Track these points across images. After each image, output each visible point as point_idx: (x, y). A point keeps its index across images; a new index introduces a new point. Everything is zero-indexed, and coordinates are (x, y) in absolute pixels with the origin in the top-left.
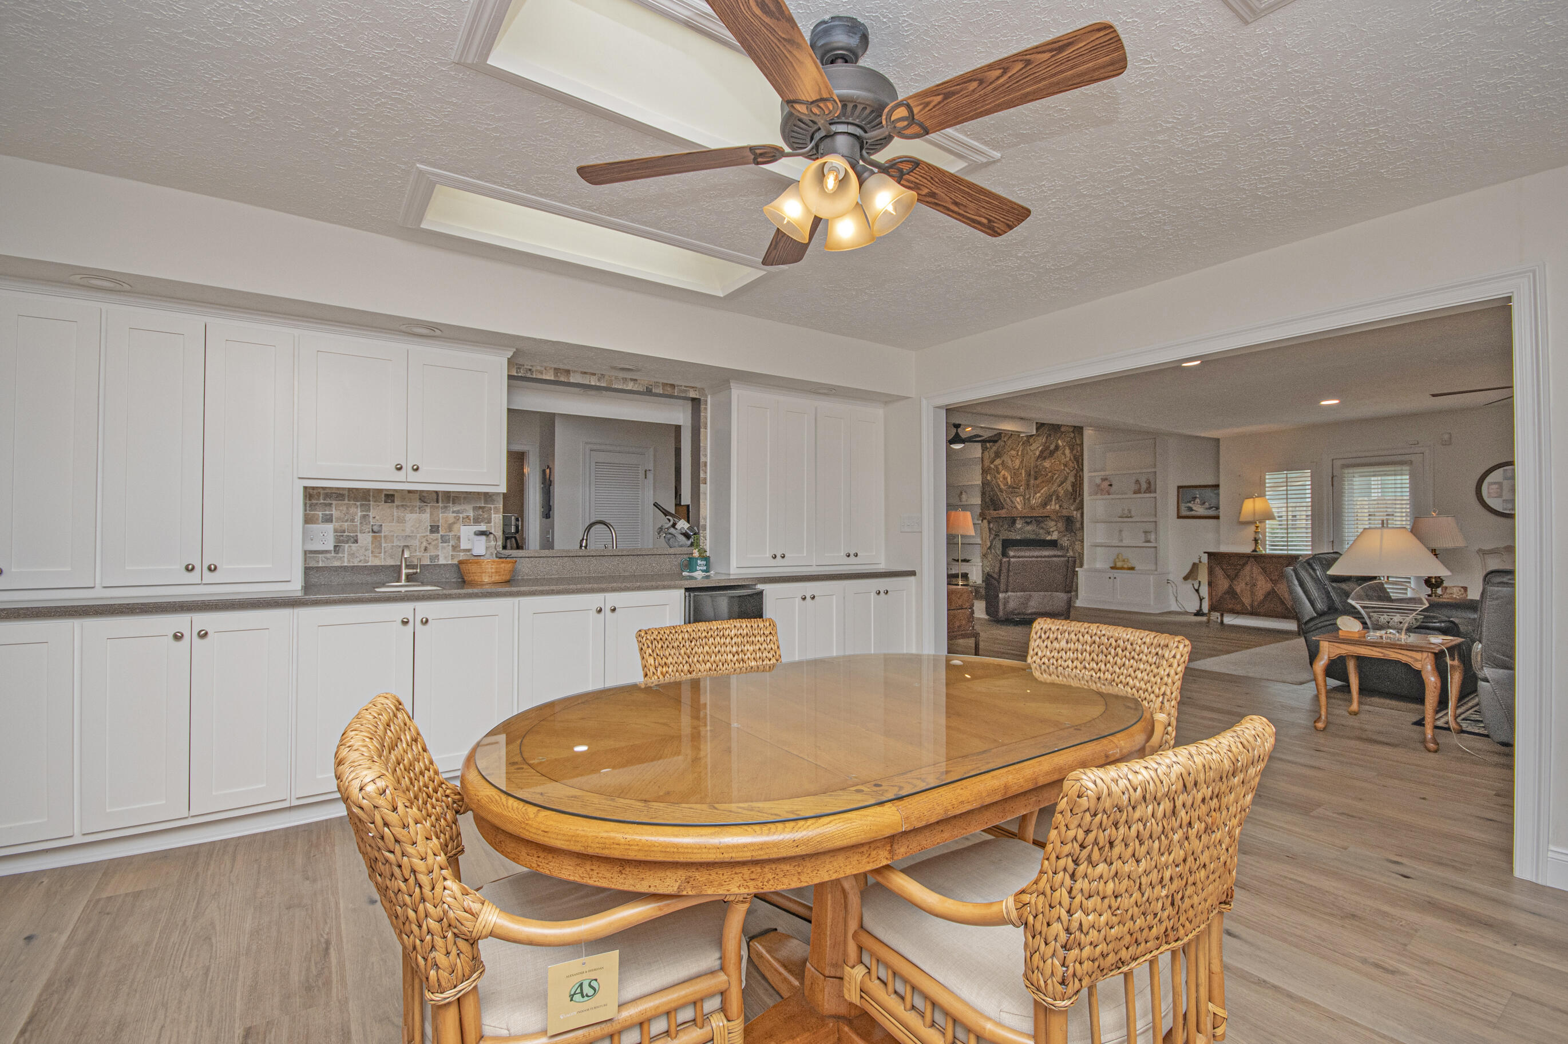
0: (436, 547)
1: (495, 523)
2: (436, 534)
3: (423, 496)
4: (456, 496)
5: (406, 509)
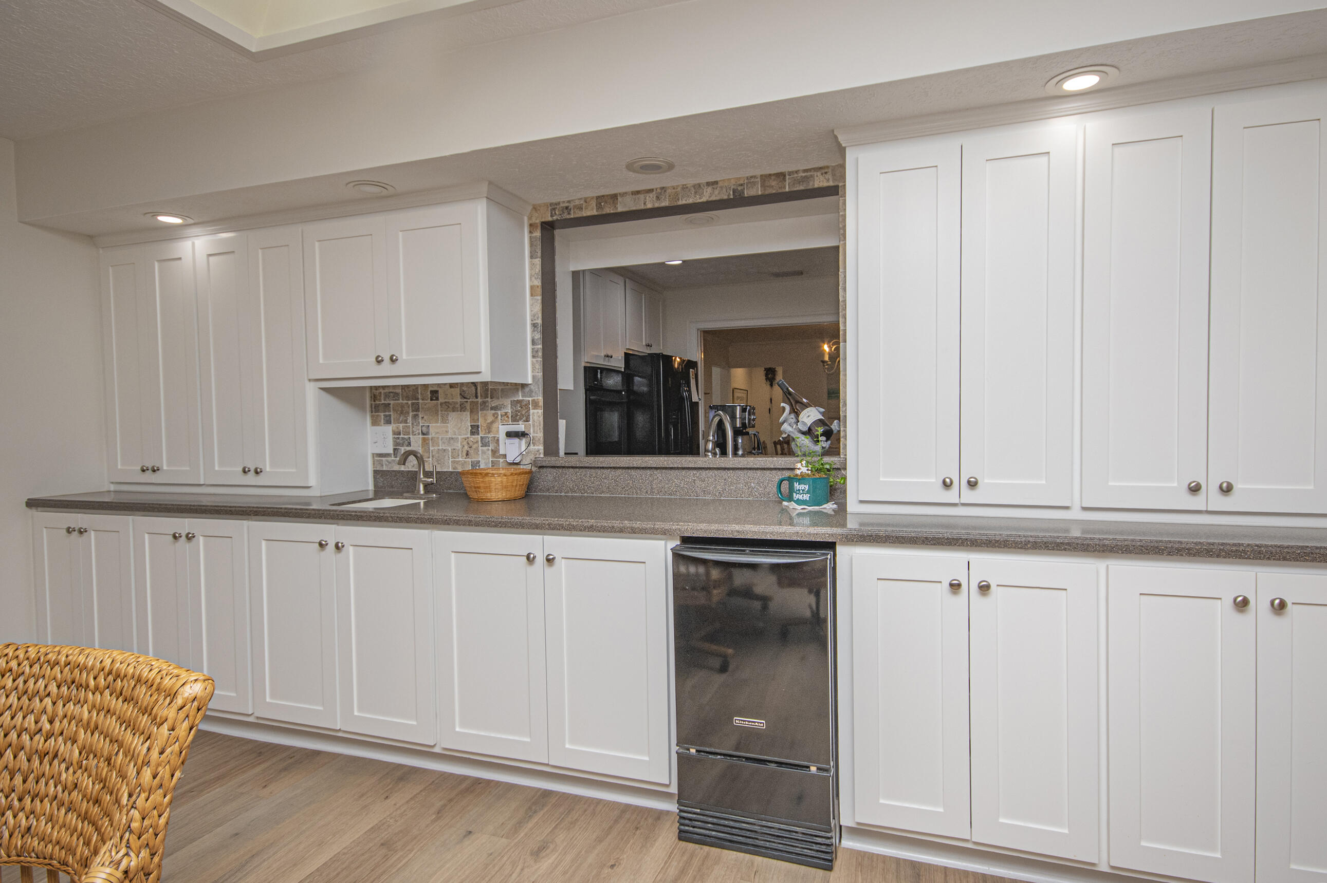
1: (534, 421)
2: (476, 436)
3: (464, 391)
4: (494, 389)
5: (449, 407)
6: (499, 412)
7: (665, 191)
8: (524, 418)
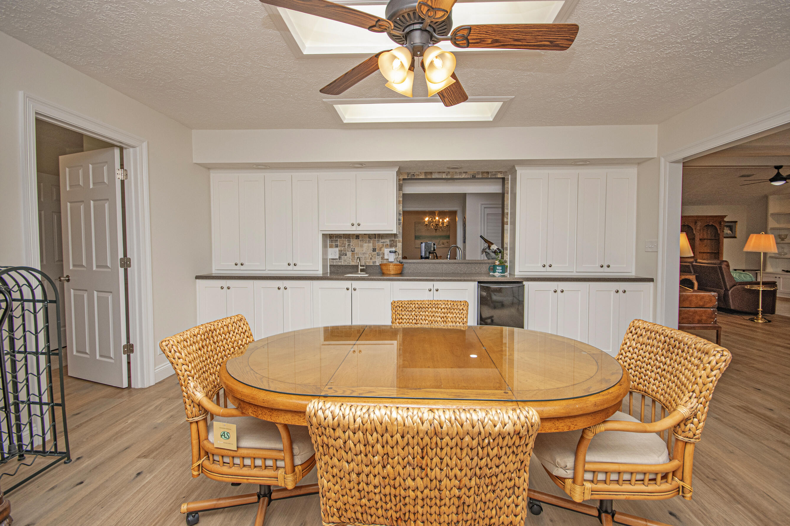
0: (375, 258)
1: (399, 247)
2: (375, 252)
3: (370, 236)
4: (383, 236)
5: (364, 242)
6: (385, 244)
8: (395, 246)
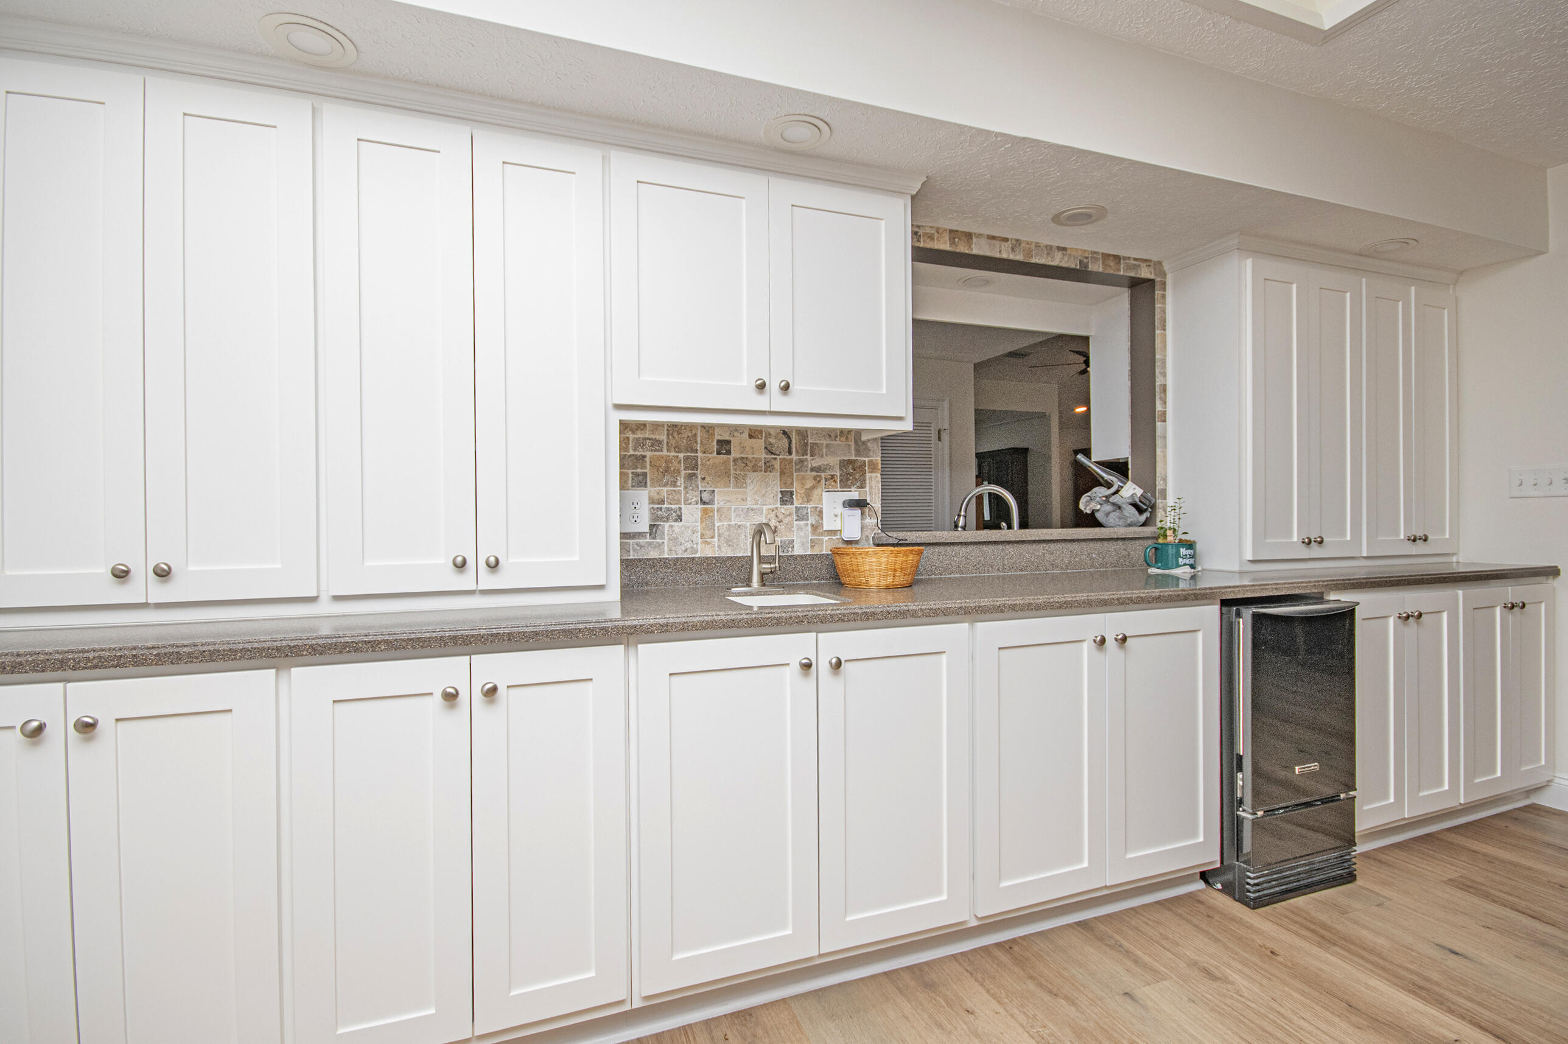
0: (790, 526)
1: (872, 487)
2: (789, 507)
3: (771, 444)
4: (816, 443)
5: (747, 465)
6: (823, 475)
7: (1020, 244)
8: (858, 484)
